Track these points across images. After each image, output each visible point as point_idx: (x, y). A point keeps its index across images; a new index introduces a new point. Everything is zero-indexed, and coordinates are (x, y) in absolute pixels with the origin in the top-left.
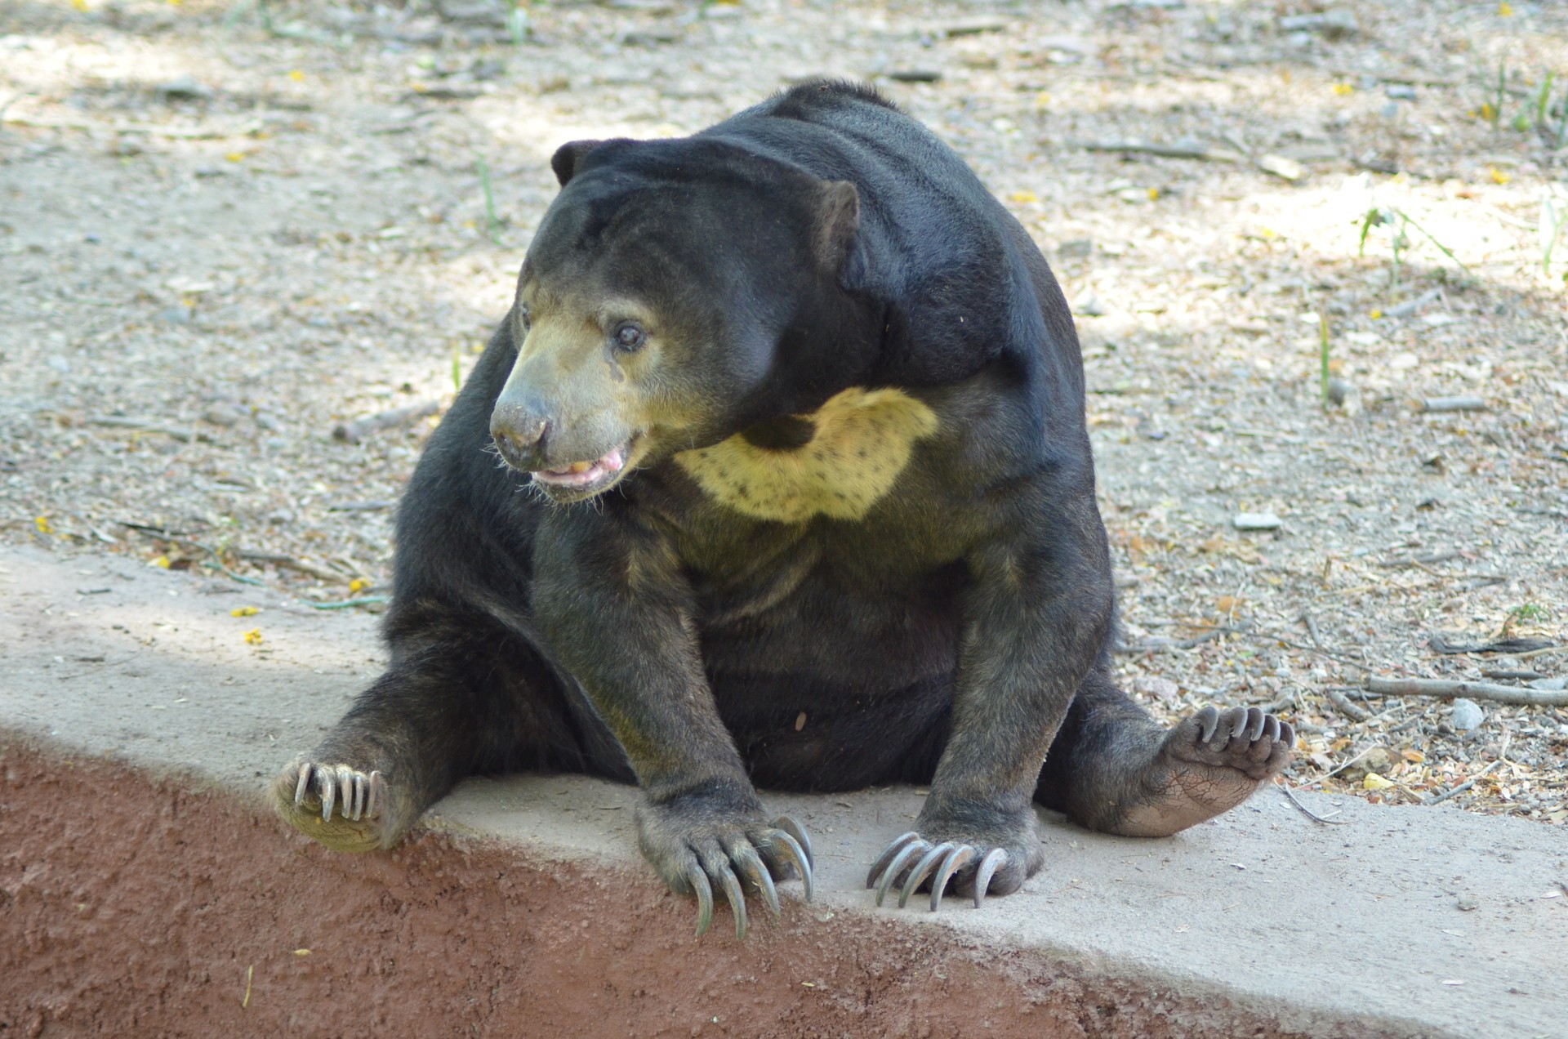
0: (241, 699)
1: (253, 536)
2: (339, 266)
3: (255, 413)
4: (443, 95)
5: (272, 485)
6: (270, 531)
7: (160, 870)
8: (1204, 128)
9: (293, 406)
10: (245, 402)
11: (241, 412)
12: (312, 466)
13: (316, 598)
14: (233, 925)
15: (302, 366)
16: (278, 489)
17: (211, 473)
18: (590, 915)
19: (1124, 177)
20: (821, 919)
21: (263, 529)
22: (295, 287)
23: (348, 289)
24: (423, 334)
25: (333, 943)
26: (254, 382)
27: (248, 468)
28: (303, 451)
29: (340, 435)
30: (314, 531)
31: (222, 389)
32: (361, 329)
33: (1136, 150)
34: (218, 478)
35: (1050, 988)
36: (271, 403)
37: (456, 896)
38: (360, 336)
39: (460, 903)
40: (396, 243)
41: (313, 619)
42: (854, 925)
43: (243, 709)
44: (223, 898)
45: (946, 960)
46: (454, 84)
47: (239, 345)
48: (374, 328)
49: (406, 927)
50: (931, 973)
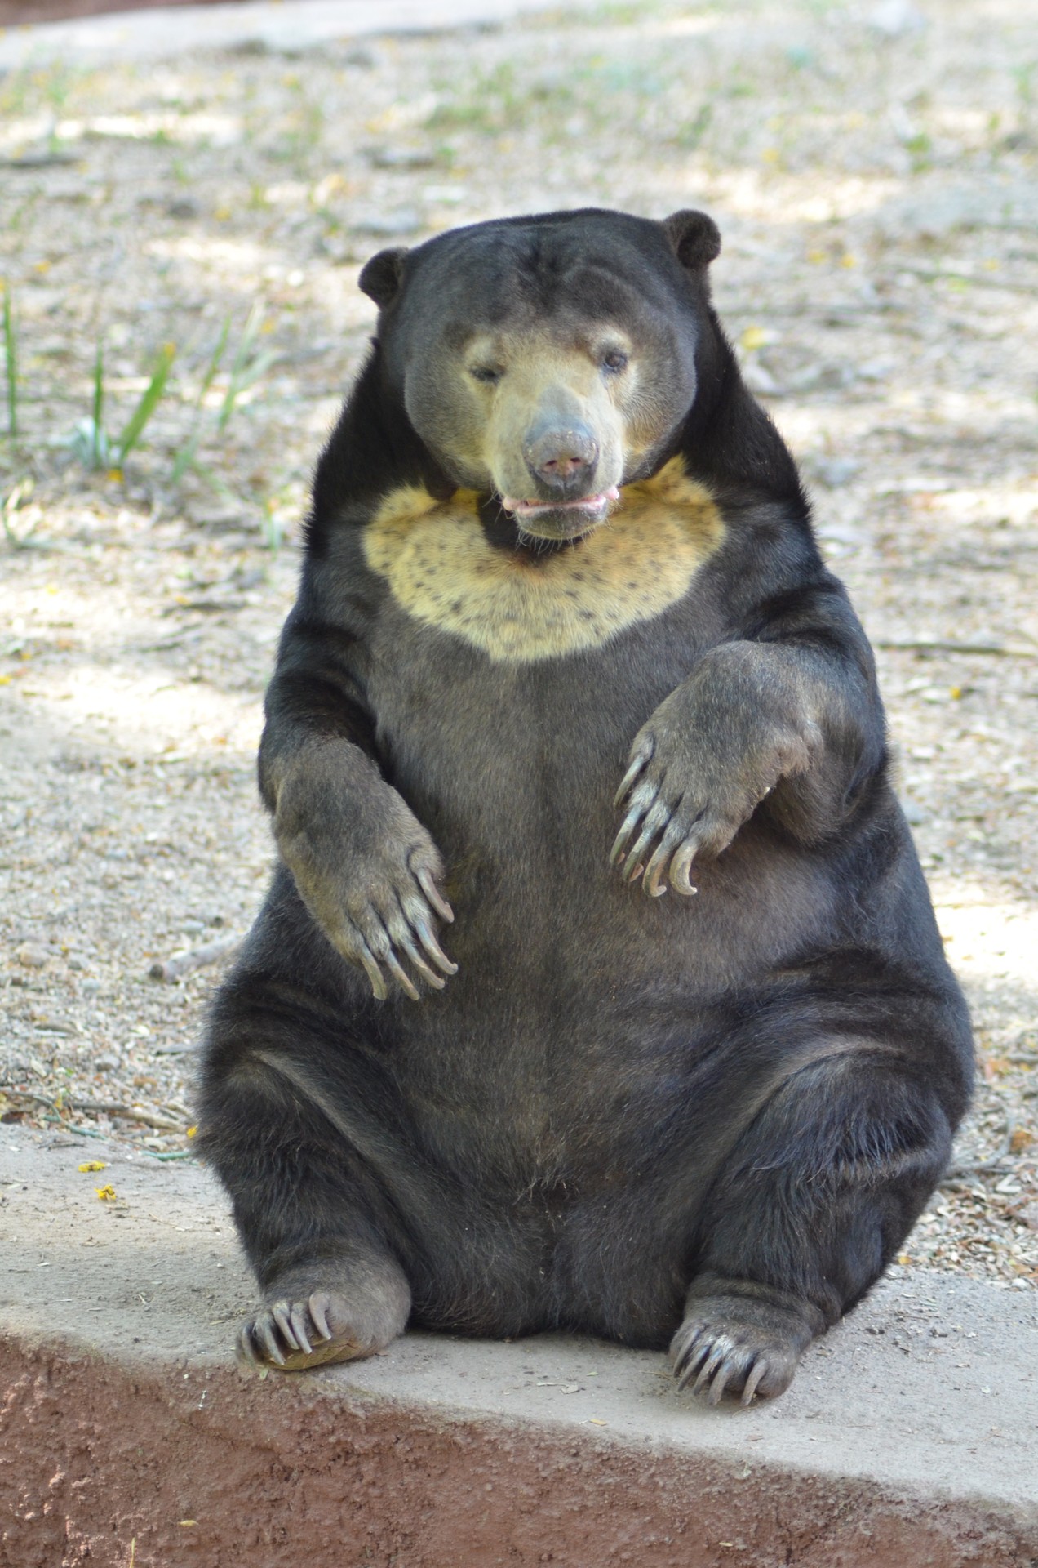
0: (105, 1261)
1: (83, 1085)
2: (128, 794)
3: (65, 953)
4: (207, 608)
5: (92, 1029)
6: (97, 1078)
7: (35, 1442)
8: (997, 620)
9: (104, 945)
10: (52, 942)
11: (52, 954)
12: (132, 1008)
13: (154, 1148)
14: (115, 1497)
15: (108, 902)
16: (99, 1033)
17: (29, 1019)
18: (494, 1478)
19: (923, 675)
20: (737, 1476)
21: (90, 1076)
22: (85, 817)
23: (140, 818)
24: (226, 864)
25: (221, 1512)
26: (62, 920)
27: (67, 1012)
28: (120, 992)
29: (156, 975)
30: (142, 1076)
31: (28, 929)
32: (161, 860)
33: (931, 647)
34: (37, 1023)
35: (982, 1542)
36: (80, 942)
37: (350, 1462)
38: (161, 868)
39: (354, 1469)
40: (181, 767)
41: (162, 1172)
42: (773, 1481)
43: (107, 1271)
44: (102, 1470)
45: (871, 1516)
46: (216, 595)
47: (38, 882)
48: (174, 859)
49: (298, 1495)
50: (856, 1529)
